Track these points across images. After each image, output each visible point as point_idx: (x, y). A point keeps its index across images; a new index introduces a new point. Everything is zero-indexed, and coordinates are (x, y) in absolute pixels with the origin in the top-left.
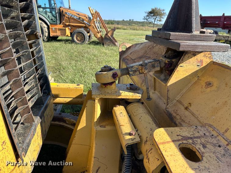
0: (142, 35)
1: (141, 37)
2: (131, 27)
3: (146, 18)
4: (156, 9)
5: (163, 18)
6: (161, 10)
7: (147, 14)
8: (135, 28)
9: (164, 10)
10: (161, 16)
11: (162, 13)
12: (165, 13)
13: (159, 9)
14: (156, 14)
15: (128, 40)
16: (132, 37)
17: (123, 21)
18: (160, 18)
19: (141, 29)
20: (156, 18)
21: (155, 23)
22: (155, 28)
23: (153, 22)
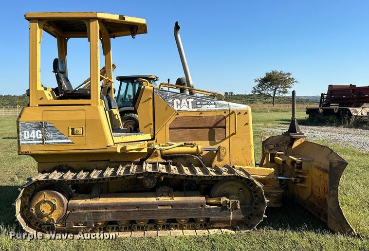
3: (257, 89)
4: (273, 73)
5: (289, 87)
6: (284, 75)
7: (258, 83)
9: (289, 74)
10: (285, 85)
11: (287, 79)
12: (293, 79)
13: (280, 73)
14: (275, 82)
18: (284, 88)
20: (276, 89)
21: (276, 95)
22: (276, 105)
23: (272, 95)
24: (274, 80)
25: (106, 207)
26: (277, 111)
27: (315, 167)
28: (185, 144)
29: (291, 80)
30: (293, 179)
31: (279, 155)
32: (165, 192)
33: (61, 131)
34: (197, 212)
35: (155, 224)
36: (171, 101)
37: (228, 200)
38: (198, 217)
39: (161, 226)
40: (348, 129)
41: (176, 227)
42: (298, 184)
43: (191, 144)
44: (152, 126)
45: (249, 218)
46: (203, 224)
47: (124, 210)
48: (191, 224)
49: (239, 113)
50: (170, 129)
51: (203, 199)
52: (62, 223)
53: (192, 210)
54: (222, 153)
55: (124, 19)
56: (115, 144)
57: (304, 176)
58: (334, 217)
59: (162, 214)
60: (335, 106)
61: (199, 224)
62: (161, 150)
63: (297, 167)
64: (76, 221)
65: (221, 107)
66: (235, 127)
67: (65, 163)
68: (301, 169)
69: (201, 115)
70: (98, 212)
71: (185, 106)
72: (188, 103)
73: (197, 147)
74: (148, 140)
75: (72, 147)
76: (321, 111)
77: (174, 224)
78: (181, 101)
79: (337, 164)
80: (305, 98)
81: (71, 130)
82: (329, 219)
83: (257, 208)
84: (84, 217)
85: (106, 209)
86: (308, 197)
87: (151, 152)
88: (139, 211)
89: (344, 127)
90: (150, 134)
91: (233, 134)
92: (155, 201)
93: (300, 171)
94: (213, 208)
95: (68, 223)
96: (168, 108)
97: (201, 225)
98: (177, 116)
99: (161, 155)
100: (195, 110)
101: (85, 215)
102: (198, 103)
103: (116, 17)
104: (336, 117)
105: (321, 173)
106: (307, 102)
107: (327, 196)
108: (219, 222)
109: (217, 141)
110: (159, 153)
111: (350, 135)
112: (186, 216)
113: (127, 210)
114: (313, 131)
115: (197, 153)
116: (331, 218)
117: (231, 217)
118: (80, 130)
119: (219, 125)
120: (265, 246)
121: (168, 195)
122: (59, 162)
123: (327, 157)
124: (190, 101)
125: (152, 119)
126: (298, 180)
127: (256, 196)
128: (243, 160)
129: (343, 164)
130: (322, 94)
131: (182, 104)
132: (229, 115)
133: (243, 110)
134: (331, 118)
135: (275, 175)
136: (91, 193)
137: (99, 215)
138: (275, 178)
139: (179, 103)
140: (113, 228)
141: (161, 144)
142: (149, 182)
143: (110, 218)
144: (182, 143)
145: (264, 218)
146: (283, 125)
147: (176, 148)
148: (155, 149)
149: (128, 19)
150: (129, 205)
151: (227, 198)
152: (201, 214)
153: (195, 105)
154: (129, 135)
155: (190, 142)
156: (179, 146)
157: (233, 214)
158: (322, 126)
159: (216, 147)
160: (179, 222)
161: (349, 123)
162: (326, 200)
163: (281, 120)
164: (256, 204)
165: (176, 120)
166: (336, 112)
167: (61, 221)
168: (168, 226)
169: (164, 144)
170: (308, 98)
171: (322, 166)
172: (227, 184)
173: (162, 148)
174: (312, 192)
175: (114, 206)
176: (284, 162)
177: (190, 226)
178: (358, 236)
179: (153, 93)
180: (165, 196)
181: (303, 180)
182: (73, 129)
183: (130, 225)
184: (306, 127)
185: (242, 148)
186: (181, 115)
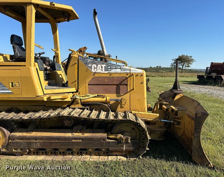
0: (170, 82)
1: (170, 84)
2: (159, 74)
3: (173, 64)
4: (183, 56)
5: (191, 64)
6: (188, 57)
7: (174, 61)
8: (163, 75)
9: (191, 57)
10: (189, 62)
11: (190, 59)
12: (193, 59)
13: (186, 56)
14: (183, 61)
15: (158, 87)
16: (161, 84)
17: (150, 68)
18: (188, 64)
19: (169, 75)
20: (184, 65)
21: (183, 68)
22: (183, 74)
23: (181, 68)
24: (183, 60)
25: (36, 138)
26: (183, 76)
27: (186, 115)
28: (98, 95)
29: (192, 60)
30: (172, 122)
31: (165, 105)
32: (78, 129)
33: (4, 84)
34: (100, 144)
35: (72, 151)
36: (90, 65)
37: (122, 136)
38: (101, 148)
39: (76, 153)
40: (220, 87)
41: (86, 154)
42: (175, 126)
43: (102, 96)
44: (76, 83)
45: (138, 149)
46: (105, 152)
47: (48, 141)
48: (97, 152)
49: (137, 75)
50: (89, 85)
51: (105, 135)
52: (6, 148)
53: (96, 143)
54: (123, 103)
55: (54, 5)
56: (44, 94)
57: (180, 121)
58: (196, 152)
59: (75, 145)
60: (214, 75)
61: (103, 152)
62: (81, 100)
63: (175, 114)
64: (15, 148)
65: (125, 70)
66: (133, 85)
67: (15, 106)
68: (177, 115)
69: (110, 76)
70: (30, 142)
71: (99, 69)
72: (102, 67)
73: (106, 98)
74: (73, 93)
75: (12, 96)
76: (205, 77)
77: (85, 152)
78: (97, 66)
79: (201, 114)
80: (200, 70)
81: (11, 84)
82: (193, 154)
83: (144, 142)
84: (21, 145)
85: (36, 140)
86: (182, 135)
87: (74, 101)
88: (59, 142)
89: (218, 86)
90: (75, 88)
91: (132, 90)
92: (71, 136)
93: (177, 117)
94: (112, 142)
95: (9, 148)
96: (88, 70)
97: (104, 153)
98: (94, 76)
99: (81, 103)
100: (107, 72)
101: (21, 144)
102: (109, 67)
103: (48, 3)
104: (214, 80)
105: (190, 119)
106: (200, 72)
107: (192, 137)
108: (116, 151)
109: (121, 94)
110: (80, 102)
111: (221, 91)
112: (92, 147)
113: (50, 141)
114: (199, 88)
115: (106, 102)
116: (195, 153)
117: (124, 148)
118: (18, 84)
119: (122, 83)
120: (142, 174)
121: (81, 132)
122: (11, 106)
123: (196, 108)
124: (104, 66)
125: (77, 78)
126: (176, 123)
127: (143, 134)
128: (139, 108)
129: (205, 115)
130: (207, 68)
131: (98, 68)
132: (130, 77)
133: (139, 73)
134: (211, 81)
135: (159, 118)
136: (28, 128)
137: (31, 144)
138: (160, 121)
139: (96, 67)
140: (43, 153)
141: (81, 95)
142: (67, 122)
143: (38, 146)
144: (96, 95)
145: (147, 150)
146: (184, 84)
147: (91, 98)
148: (76, 98)
149: (57, 5)
150: (51, 138)
151: (122, 135)
152: (103, 145)
153: (106, 69)
154: (58, 89)
155: (102, 95)
156: (93, 97)
157: (125, 146)
158: (205, 85)
159: (120, 98)
160: (88, 150)
161: (221, 84)
162: (192, 139)
163: (183, 82)
164: (143, 139)
165: (93, 78)
166: (214, 77)
167: (5, 147)
168: (81, 153)
169: (83, 96)
170: (201, 70)
171: (191, 115)
172: (123, 125)
173: (81, 98)
174: (184, 132)
175: (41, 138)
176: (167, 110)
177: (96, 153)
178: (214, 168)
179: (78, 59)
180: (79, 133)
181: (179, 123)
182: (12, 83)
183: (55, 151)
184: (196, 86)
185: (139, 99)
186: (96, 75)
